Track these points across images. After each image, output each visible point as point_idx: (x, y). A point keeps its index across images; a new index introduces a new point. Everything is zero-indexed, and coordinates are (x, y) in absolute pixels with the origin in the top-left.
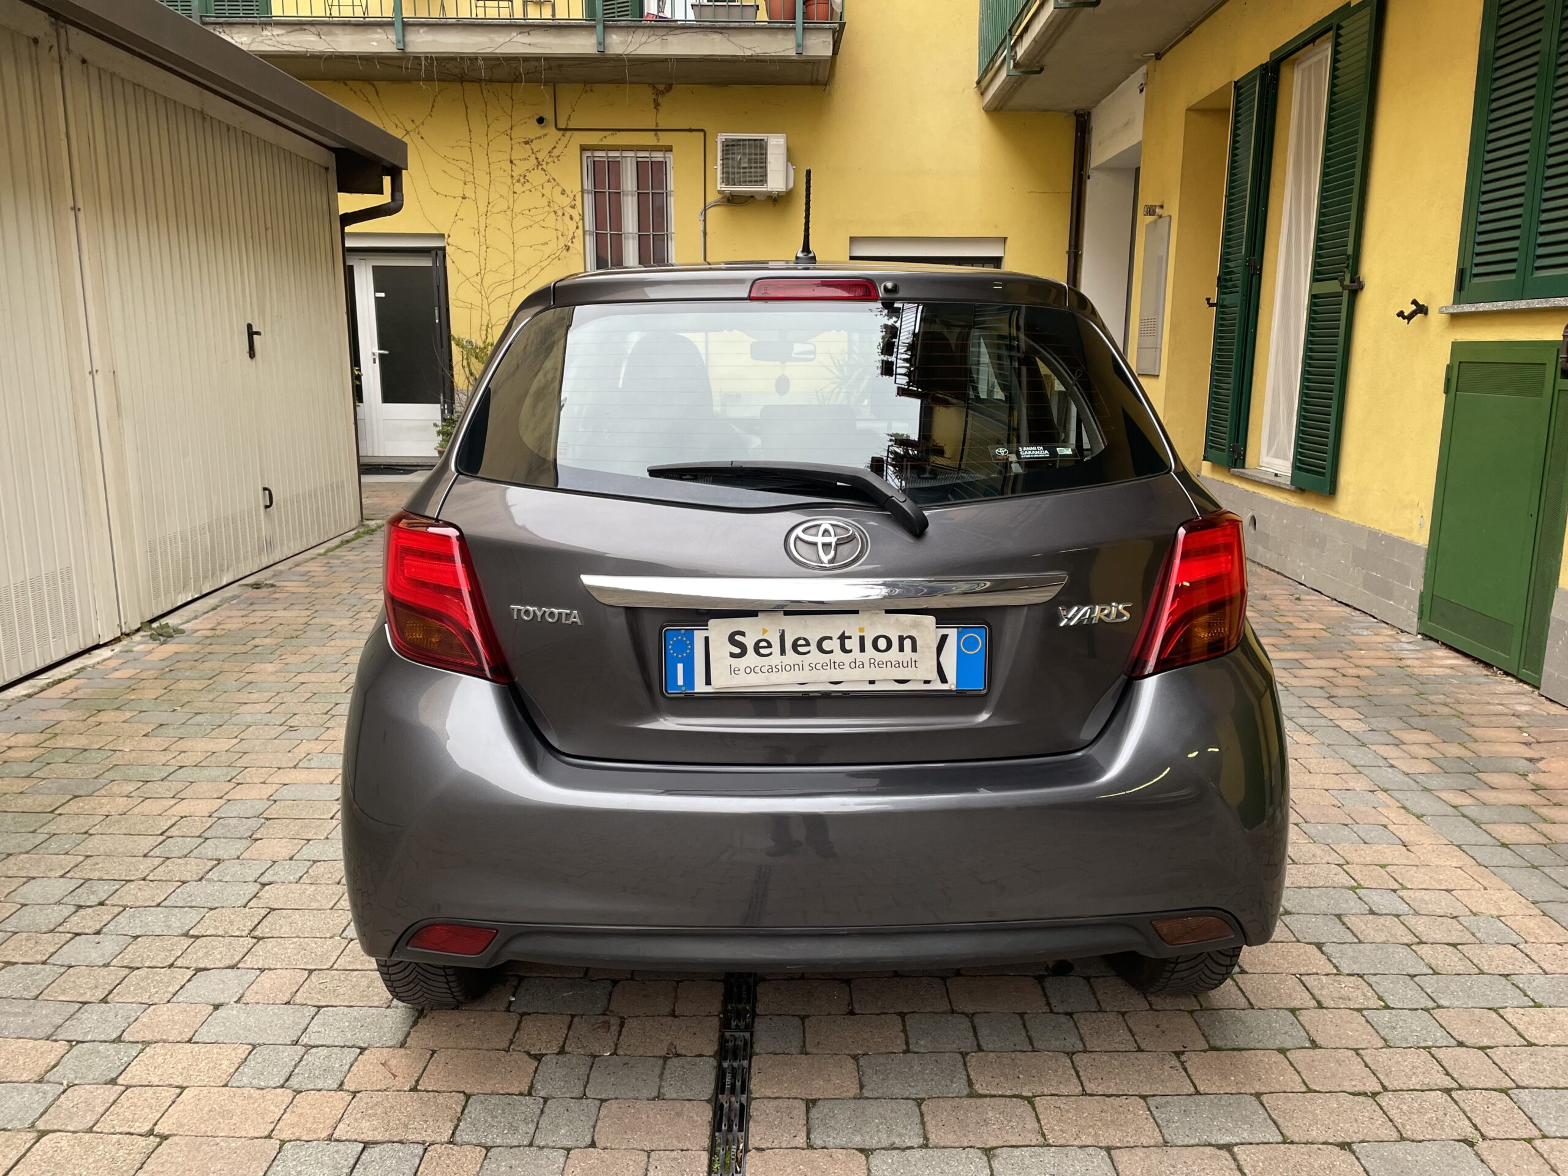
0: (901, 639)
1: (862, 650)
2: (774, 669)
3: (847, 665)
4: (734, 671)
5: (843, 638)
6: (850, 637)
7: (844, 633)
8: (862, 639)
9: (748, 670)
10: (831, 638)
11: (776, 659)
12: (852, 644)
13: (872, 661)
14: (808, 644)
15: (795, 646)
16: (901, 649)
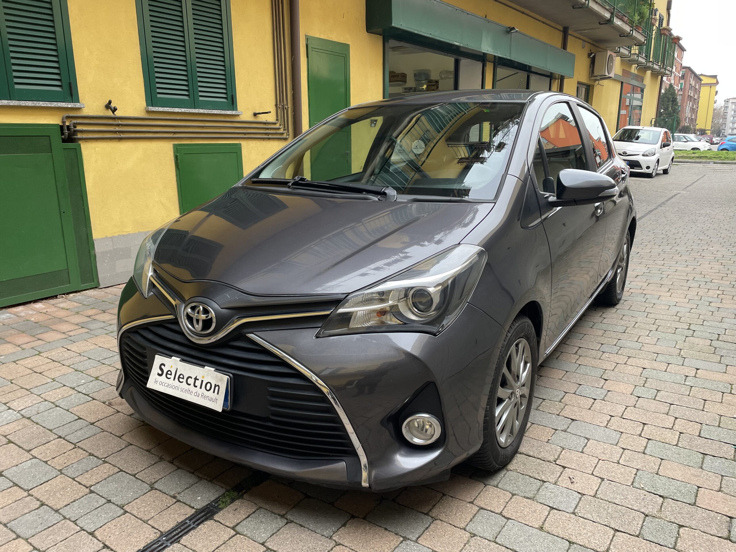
0: (216, 386)
1: (201, 388)
2: (169, 386)
3: (194, 393)
4: (156, 382)
5: (196, 379)
6: (198, 380)
7: (196, 377)
8: (202, 381)
9: (161, 383)
10: (191, 378)
11: (171, 381)
12: (198, 383)
13: (203, 394)
14: (183, 378)
15: (179, 377)
16: (214, 392)
